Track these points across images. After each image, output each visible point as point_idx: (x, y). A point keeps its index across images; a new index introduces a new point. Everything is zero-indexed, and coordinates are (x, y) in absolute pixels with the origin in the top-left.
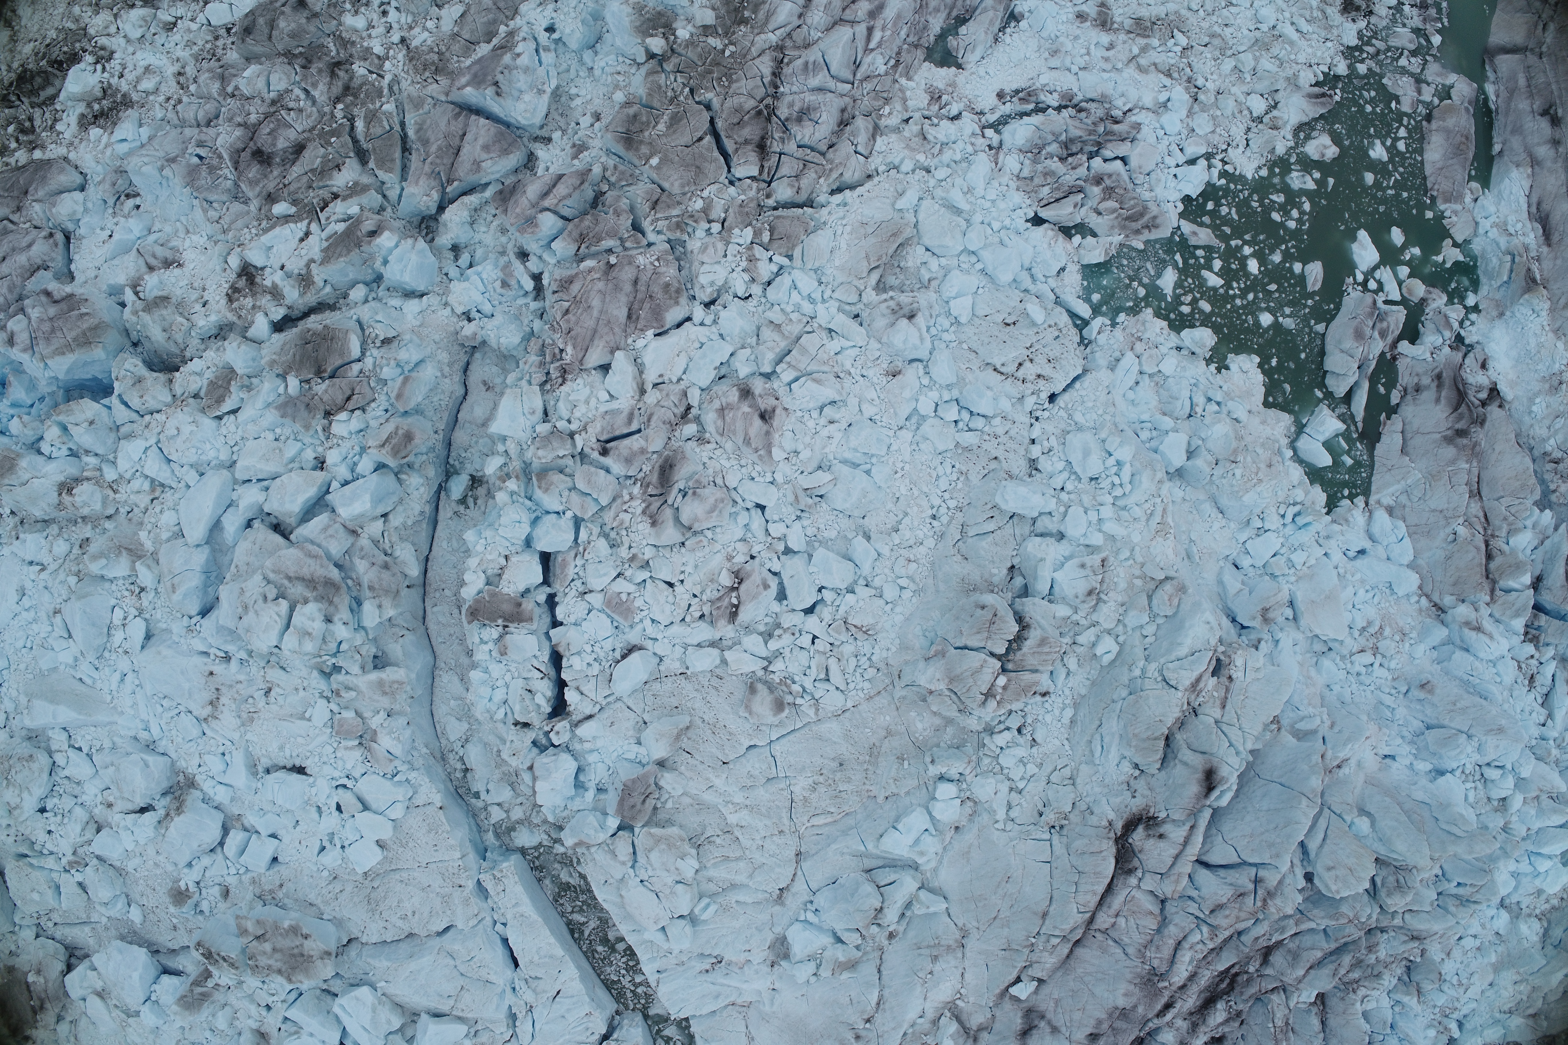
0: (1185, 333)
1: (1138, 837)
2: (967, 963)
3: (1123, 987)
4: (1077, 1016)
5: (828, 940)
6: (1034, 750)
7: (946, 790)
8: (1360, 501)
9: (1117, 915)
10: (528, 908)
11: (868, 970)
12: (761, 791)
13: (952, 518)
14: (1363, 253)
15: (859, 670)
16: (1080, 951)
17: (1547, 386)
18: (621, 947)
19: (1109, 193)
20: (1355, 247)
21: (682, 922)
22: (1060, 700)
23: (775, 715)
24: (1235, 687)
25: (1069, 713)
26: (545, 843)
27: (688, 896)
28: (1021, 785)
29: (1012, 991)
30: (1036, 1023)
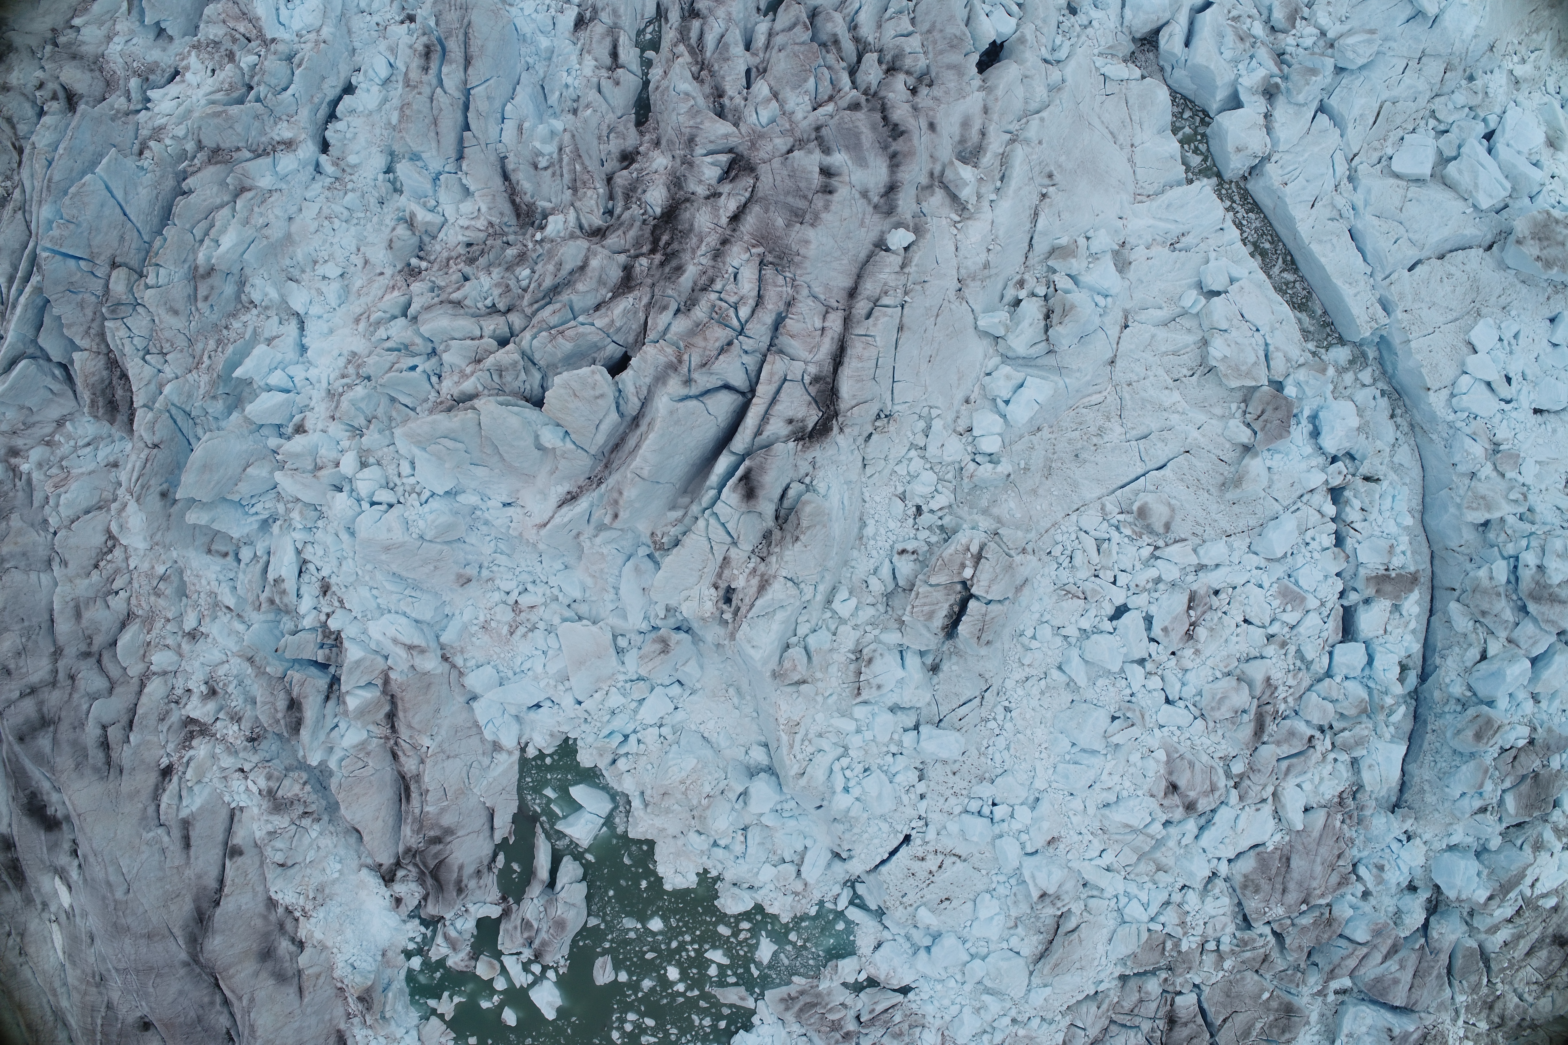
0: (750, 905)
1: (813, 417)
2: (954, 262)
3: (811, 251)
4: (846, 213)
5: (1085, 279)
6: (900, 490)
7: (990, 444)
8: (531, 752)
9: (823, 329)
10: (1347, 292)
11: (1041, 246)
12: (1154, 426)
13: (991, 710)
14: (551, 999)
15: (1068, 553)
16: (848, 283)
17: (327, 891)
19: (836, 1026)
20: (559, 1002)
21: (1215, 288)
22: (880, 544)
23: (1146, 503)
24: (710, 578)
25: (869, 531)
26: (1324, 352)
27: (1216, 317)
28: (913, 453)
29: (911, 237)
30: (882, 201)
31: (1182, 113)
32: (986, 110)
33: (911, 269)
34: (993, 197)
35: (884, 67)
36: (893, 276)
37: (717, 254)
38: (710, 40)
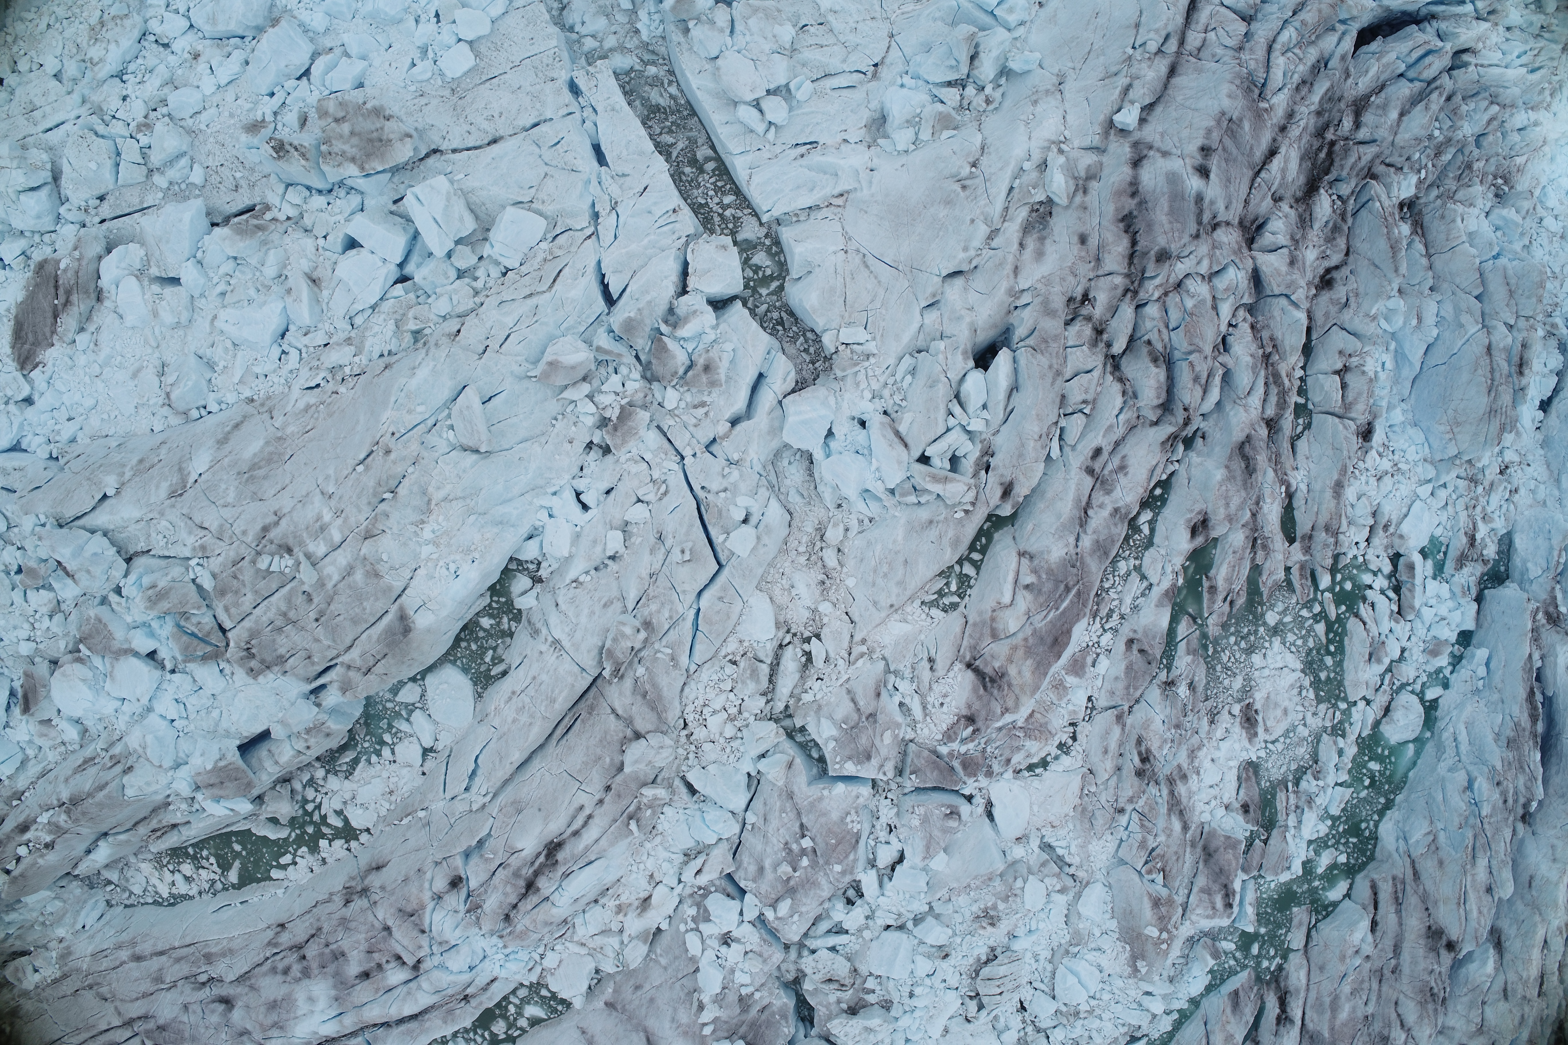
2: (1067, 105)
3: (1227, 88)
4: (1185, 133)
5: (925, 98)
9: (1206, 31)
10: (620, 99)
16: (1175, 81)
18: (710, 166)
26: (637, 67)
27: (782, 67)
29: (1117, 118)
30: (1145, 152)
31: (768, 311)
32: (1016, 270)
33: (1122, 81)
34: (1027, 166)
35: (1105, 336)
36: (1142, 73)
37: (1290, 115)
38: (1260, 390)
